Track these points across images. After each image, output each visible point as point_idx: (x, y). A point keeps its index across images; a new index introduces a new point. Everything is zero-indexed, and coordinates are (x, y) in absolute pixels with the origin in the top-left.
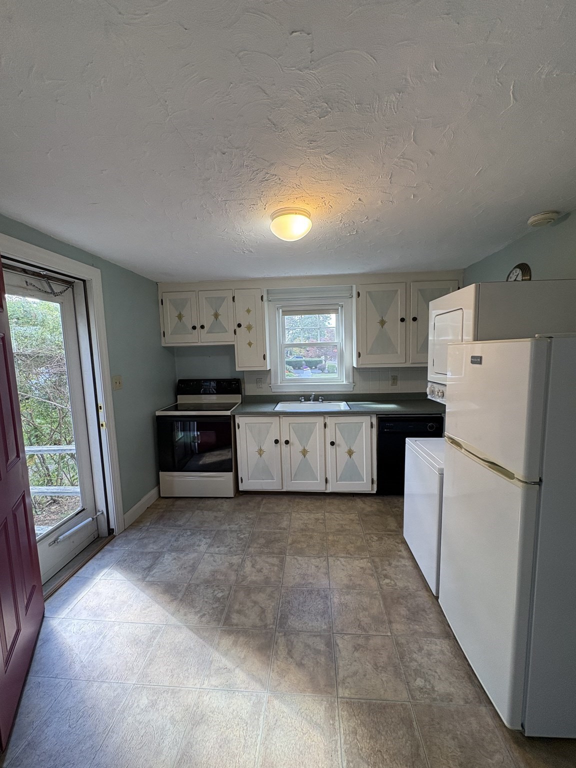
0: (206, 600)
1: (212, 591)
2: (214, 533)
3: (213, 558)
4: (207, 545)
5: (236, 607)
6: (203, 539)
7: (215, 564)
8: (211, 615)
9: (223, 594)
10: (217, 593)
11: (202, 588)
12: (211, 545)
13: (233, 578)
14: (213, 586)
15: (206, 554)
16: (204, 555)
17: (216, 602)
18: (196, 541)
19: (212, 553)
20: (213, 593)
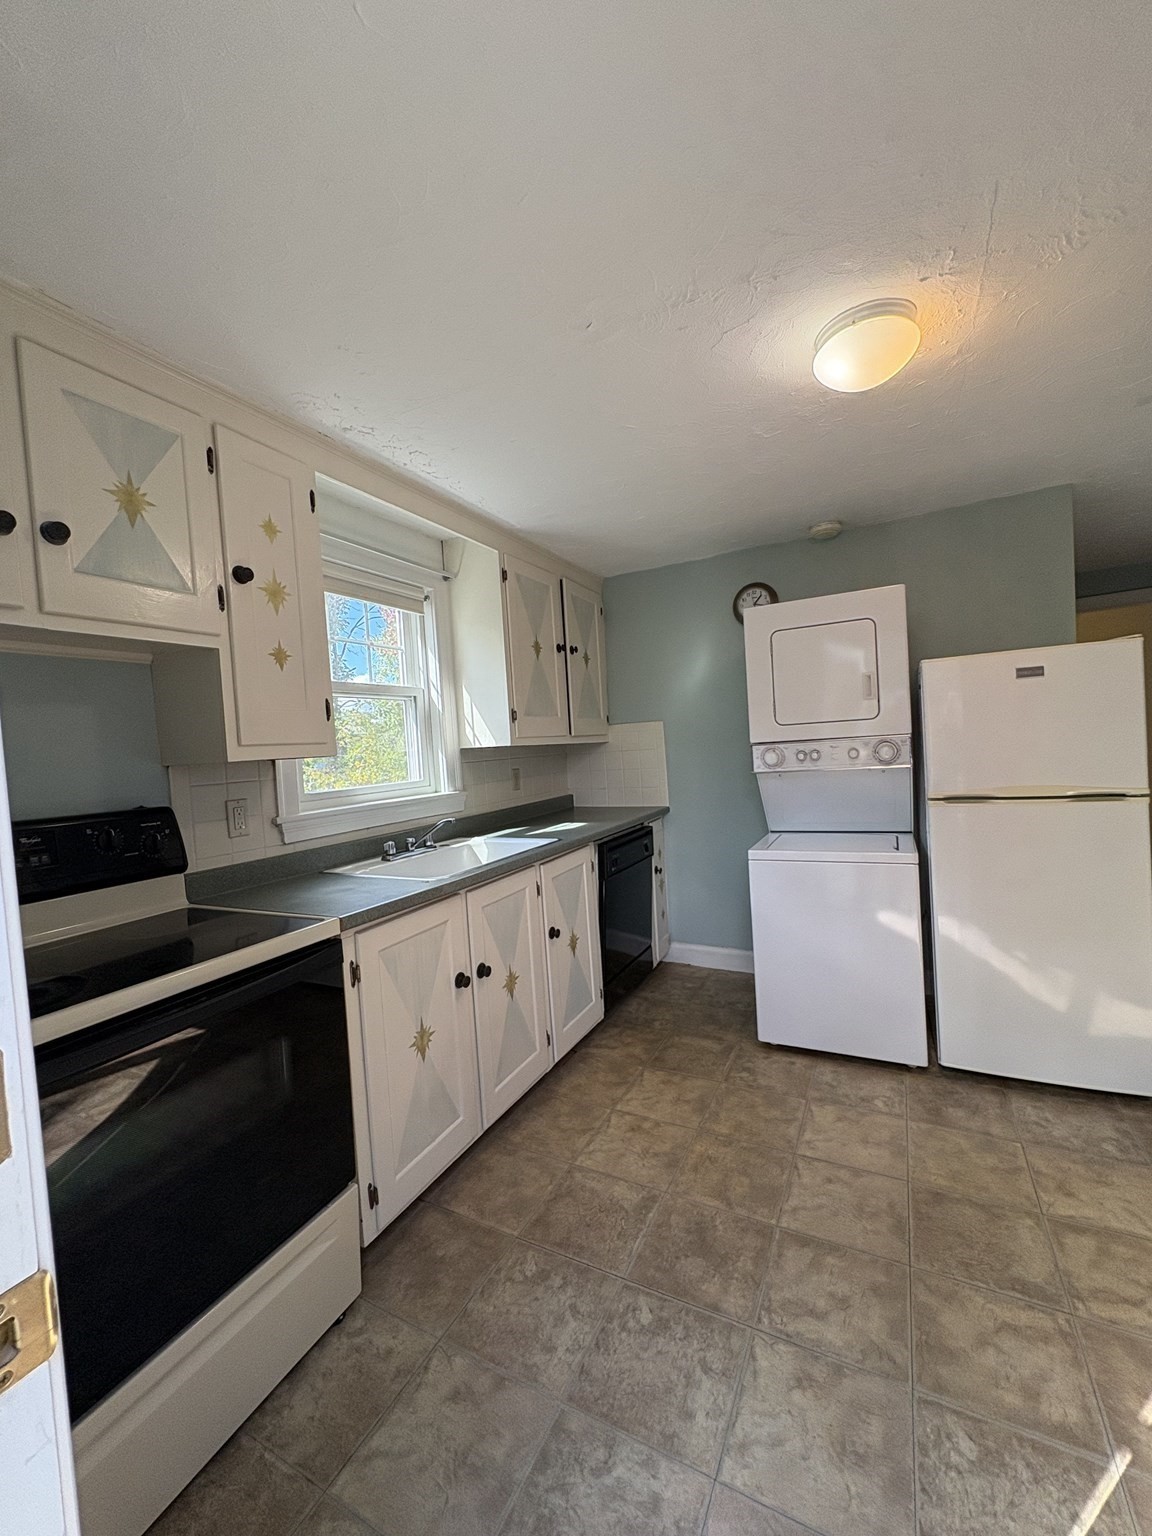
0: (1000, 1507)
1: (953, 1474)
2: (576, 1422)
3: (759, 1452)
4: (663, 1464)
5: (1012, 1399)
6: (608, 1480)
7: (795, 1445)
8: (1073, 1493)
9: (961, 1434)
10: (961, 1454)
11: (936, 1514)
12: (669, 1446)
13: (874, 1387)
14: (921, 1465)
15: (725, 1477)
16: (732, 1488)
17: (1003, 1465)
18: (611, 1517)
19: (725, 1449)
20: (960, 1473)
